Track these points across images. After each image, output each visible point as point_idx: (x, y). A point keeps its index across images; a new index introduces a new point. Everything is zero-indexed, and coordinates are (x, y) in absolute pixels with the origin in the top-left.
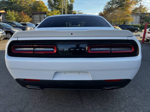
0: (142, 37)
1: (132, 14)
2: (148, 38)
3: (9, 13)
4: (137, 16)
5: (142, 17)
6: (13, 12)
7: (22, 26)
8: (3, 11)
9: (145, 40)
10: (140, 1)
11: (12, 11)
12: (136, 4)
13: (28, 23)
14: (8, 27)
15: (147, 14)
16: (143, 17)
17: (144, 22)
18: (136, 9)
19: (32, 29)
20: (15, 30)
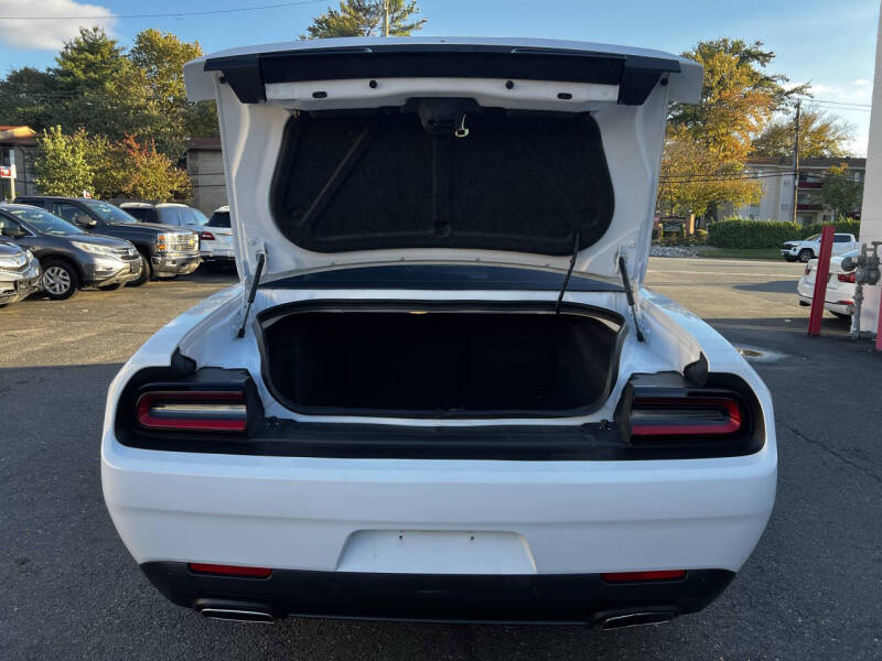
0: (811, 301)
1: (749, 162)
2: (843, 309)
3: (57, 142)
4: (778, 173)
5: (810, 180)
6: (80, 136)
7: (132, 221)
8: (23, 131)
9: (826, 314)
10: (795, 95)
11: (72, 135)
12: (773, 109)
13: (164, 205)
14: (57, 227)
15: (836, 161)
16: (816, 181)
17: (819, 207)
18: (776, 133)
19: (191, 242)
20: (91, 248)
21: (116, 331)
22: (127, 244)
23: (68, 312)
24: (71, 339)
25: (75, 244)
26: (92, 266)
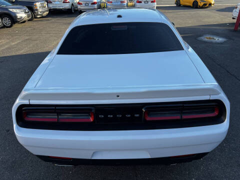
19: (45, 5)
20: (15, 11)
21: (27, 40)
22: (25, 8)
23: (12, 32)
24: (14, 44)
25: (9, 9)
26: (16, 17)
